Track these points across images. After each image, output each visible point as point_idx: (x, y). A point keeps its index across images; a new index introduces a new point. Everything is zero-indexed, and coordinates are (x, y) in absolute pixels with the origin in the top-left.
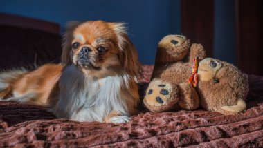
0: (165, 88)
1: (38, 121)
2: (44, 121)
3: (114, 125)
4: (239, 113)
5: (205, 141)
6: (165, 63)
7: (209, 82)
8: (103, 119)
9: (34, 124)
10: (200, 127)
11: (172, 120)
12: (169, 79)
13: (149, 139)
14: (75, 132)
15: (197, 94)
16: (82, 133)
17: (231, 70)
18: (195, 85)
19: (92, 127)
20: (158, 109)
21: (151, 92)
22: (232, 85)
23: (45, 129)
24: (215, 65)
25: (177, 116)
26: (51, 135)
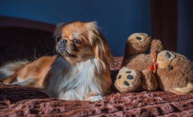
0: (131, 74)
1: (33, 100)
2: (38, 100)
3: (90, 103)
4: (188, 93)
5: (160, 115)
6: (132, 55)
7: (165, 69)
8: (84, 98)
9: (30, 102)
10: (157, 104)
11: (136, 98)
12: (135, 67)
13: (117, 113)
14: (60, 108)
15: (156, 78)
16: (66, 109)
17: (182, 59)
19: (75, 104)
20: (126, 90)
21: (120, 77)
22: (183, 71)
23: (38, 105)
24: (170, 56)
25: (139, 96)
26: (41, 110)
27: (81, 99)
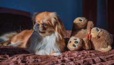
0: (77, 40)
2: (24, 55)
3: (55, 57)
4: (109, 51)
5: (94, 64)
7: (95, 38)
9: (21, 56)
10: (92, 57)
11: (80, 54)
13: (70, 63)
14: (38, 60)
15: (91, 43)
16: (41, 60)
17: (105, 32)
18: (90, 39)
19: (45, 57)
20: (74, 50)
21: (70, 42)
22: (105, 39)
23: (25, 58)
24: (98, 30)
25: (82, 53)
26: (28, 61)
27: (48, 54)
